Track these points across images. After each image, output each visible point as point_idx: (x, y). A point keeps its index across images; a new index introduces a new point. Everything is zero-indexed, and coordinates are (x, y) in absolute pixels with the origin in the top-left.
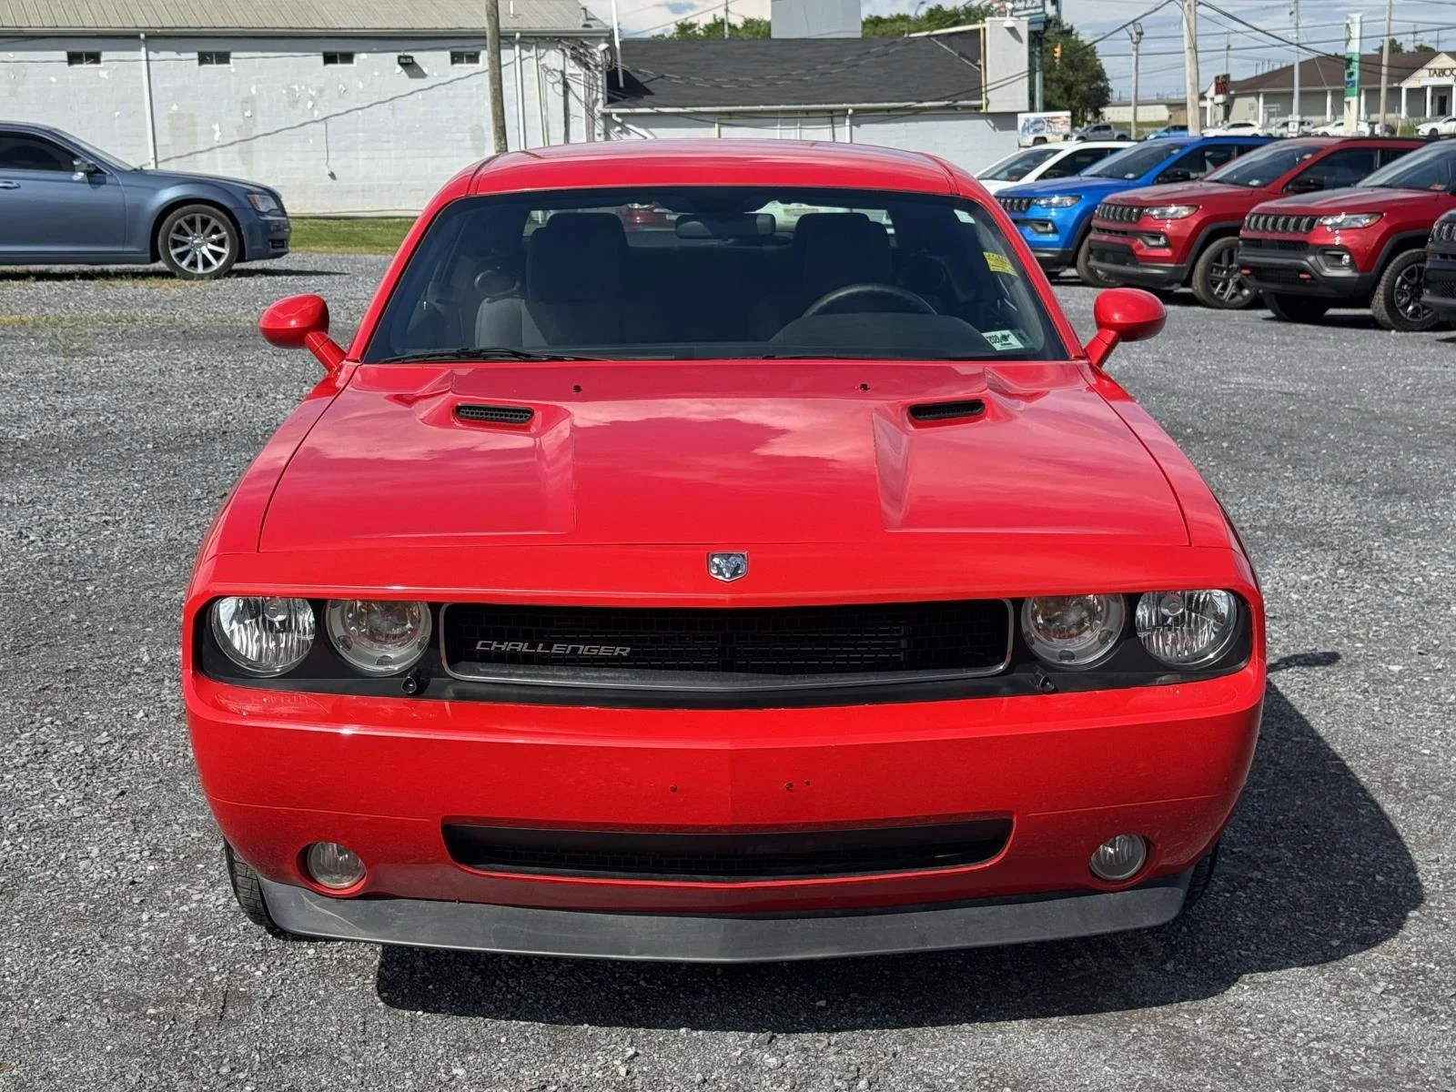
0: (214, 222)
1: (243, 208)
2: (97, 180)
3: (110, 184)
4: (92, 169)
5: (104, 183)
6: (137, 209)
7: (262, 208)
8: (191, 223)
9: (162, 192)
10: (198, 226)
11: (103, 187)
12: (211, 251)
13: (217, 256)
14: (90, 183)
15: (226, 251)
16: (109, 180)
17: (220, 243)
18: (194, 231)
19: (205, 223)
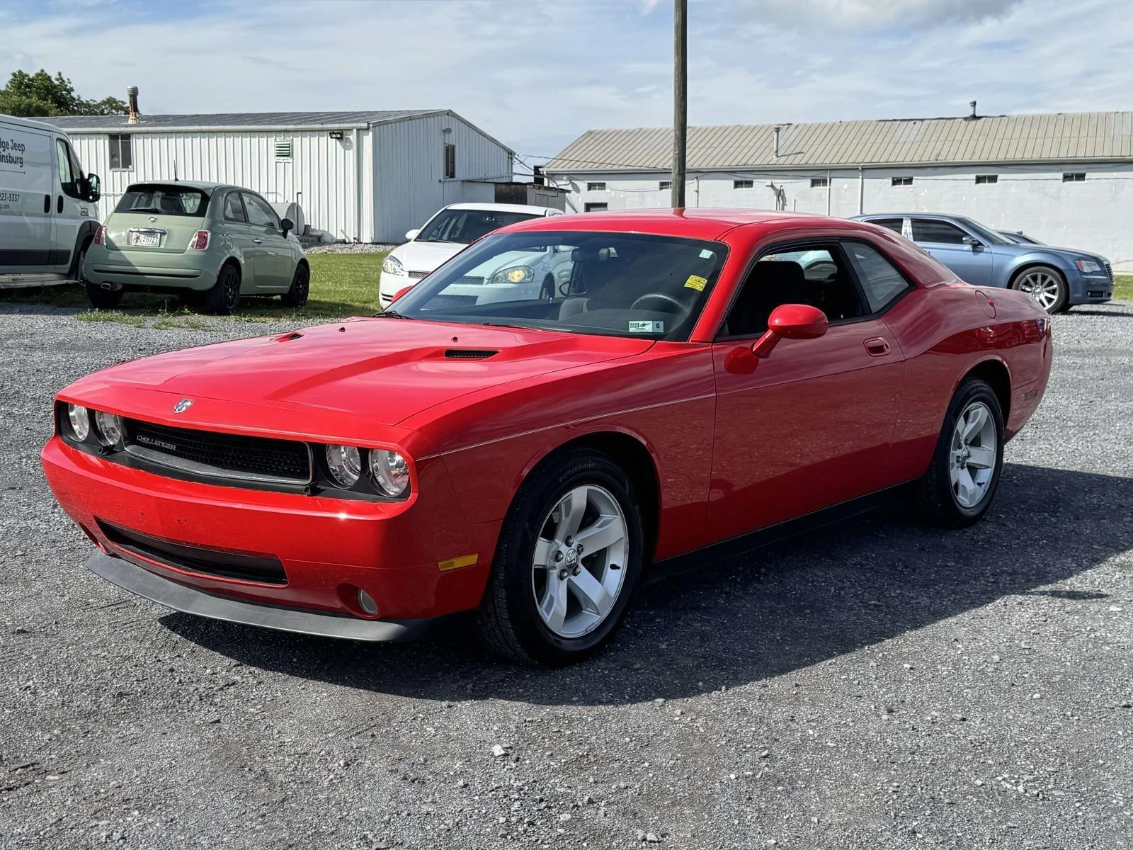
0: (1050, 278)
1: (1071, 270)
2: (977, 249)
3: (987, 253)
4: (976, 243)
5: (982, 252)
6: (1000, 268)
7: (1086, 269)
8: (1034, 279)
9: (1017, 258)
10: (1039, 281)
11: (981, 254)
12: (1047, 298)
13: (1050, 300)
14: (973, 251)
15: (1055, 297)
16: (985, 250)
17: (1053, 292)
18: (1036, 284)
19: (1044, 278)
